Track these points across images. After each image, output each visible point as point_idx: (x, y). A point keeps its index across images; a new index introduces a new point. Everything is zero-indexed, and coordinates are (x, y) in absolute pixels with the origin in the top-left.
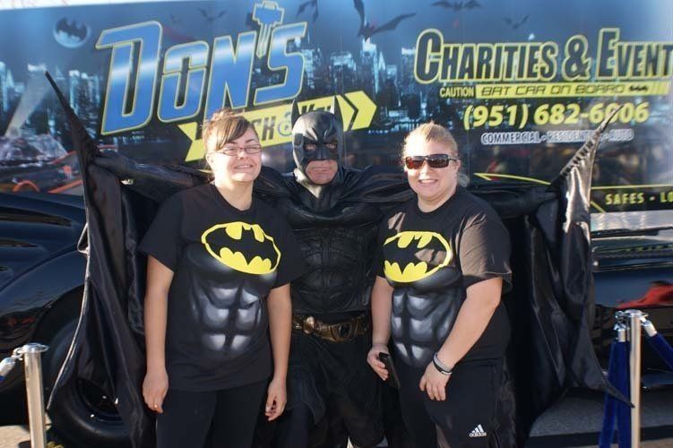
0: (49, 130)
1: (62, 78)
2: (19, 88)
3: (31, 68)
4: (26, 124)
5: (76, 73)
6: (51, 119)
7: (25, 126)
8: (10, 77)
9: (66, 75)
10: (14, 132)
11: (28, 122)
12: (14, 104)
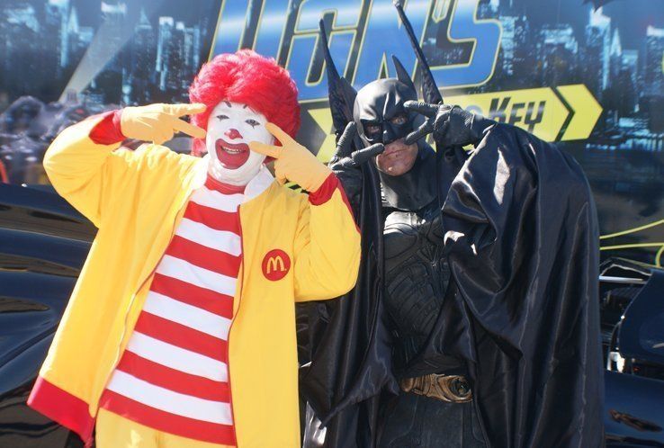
0: (123, 100)
1: (149, 27)
2: (86, 35)
3: (106, 8)
4: (89, 87)
5: (170, 21)
6: (127, 84)
7: (89, 91)
8: (74, 18)
9: (154, 22)
10: (72, 97)
11: (93, 85)
12: (77, 57)
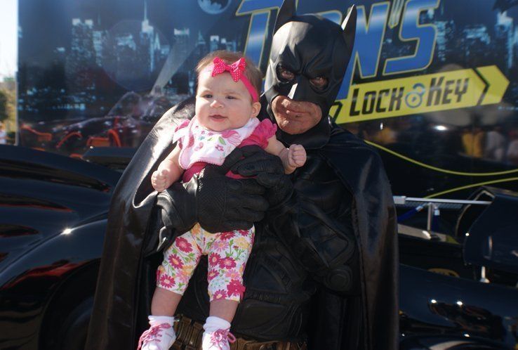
0: (189, 91)
1: (204, 43)
2: (165, 51)
3: (177, 32)
4: (168, 84)
5: (217, 38)
6: (191, 80)
7: (168, 86)
8: (157, 40)
9: (207, 39)
10: (158, 90)
11: (171, 82)
12: (161, 62)
